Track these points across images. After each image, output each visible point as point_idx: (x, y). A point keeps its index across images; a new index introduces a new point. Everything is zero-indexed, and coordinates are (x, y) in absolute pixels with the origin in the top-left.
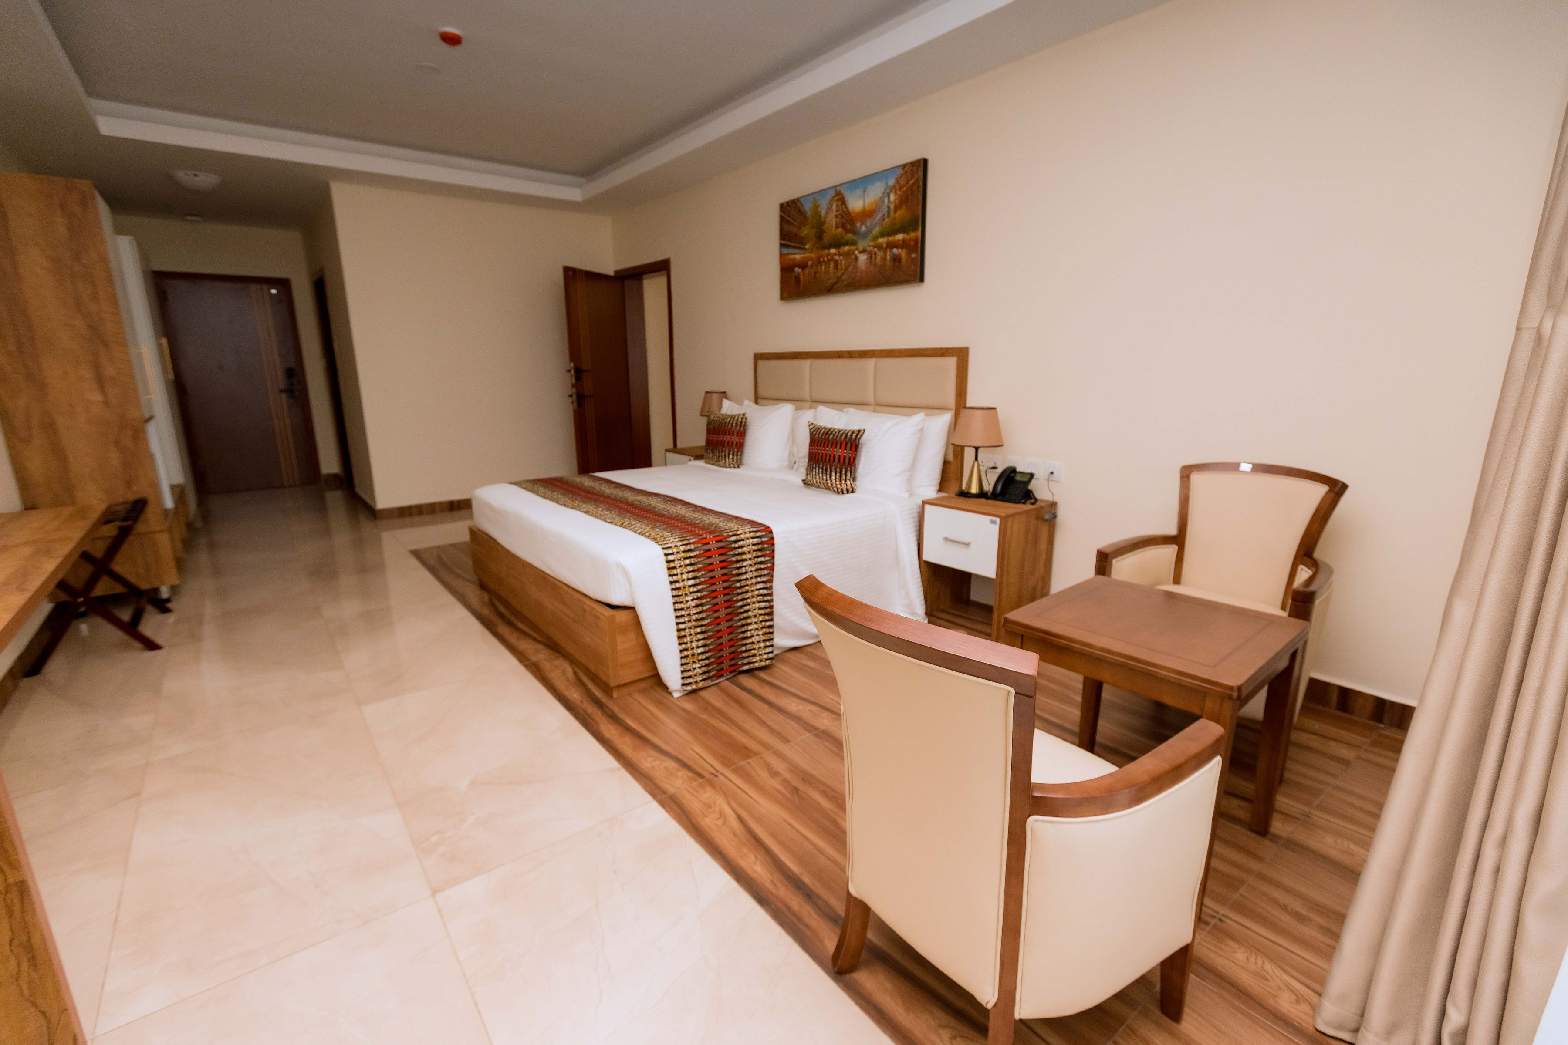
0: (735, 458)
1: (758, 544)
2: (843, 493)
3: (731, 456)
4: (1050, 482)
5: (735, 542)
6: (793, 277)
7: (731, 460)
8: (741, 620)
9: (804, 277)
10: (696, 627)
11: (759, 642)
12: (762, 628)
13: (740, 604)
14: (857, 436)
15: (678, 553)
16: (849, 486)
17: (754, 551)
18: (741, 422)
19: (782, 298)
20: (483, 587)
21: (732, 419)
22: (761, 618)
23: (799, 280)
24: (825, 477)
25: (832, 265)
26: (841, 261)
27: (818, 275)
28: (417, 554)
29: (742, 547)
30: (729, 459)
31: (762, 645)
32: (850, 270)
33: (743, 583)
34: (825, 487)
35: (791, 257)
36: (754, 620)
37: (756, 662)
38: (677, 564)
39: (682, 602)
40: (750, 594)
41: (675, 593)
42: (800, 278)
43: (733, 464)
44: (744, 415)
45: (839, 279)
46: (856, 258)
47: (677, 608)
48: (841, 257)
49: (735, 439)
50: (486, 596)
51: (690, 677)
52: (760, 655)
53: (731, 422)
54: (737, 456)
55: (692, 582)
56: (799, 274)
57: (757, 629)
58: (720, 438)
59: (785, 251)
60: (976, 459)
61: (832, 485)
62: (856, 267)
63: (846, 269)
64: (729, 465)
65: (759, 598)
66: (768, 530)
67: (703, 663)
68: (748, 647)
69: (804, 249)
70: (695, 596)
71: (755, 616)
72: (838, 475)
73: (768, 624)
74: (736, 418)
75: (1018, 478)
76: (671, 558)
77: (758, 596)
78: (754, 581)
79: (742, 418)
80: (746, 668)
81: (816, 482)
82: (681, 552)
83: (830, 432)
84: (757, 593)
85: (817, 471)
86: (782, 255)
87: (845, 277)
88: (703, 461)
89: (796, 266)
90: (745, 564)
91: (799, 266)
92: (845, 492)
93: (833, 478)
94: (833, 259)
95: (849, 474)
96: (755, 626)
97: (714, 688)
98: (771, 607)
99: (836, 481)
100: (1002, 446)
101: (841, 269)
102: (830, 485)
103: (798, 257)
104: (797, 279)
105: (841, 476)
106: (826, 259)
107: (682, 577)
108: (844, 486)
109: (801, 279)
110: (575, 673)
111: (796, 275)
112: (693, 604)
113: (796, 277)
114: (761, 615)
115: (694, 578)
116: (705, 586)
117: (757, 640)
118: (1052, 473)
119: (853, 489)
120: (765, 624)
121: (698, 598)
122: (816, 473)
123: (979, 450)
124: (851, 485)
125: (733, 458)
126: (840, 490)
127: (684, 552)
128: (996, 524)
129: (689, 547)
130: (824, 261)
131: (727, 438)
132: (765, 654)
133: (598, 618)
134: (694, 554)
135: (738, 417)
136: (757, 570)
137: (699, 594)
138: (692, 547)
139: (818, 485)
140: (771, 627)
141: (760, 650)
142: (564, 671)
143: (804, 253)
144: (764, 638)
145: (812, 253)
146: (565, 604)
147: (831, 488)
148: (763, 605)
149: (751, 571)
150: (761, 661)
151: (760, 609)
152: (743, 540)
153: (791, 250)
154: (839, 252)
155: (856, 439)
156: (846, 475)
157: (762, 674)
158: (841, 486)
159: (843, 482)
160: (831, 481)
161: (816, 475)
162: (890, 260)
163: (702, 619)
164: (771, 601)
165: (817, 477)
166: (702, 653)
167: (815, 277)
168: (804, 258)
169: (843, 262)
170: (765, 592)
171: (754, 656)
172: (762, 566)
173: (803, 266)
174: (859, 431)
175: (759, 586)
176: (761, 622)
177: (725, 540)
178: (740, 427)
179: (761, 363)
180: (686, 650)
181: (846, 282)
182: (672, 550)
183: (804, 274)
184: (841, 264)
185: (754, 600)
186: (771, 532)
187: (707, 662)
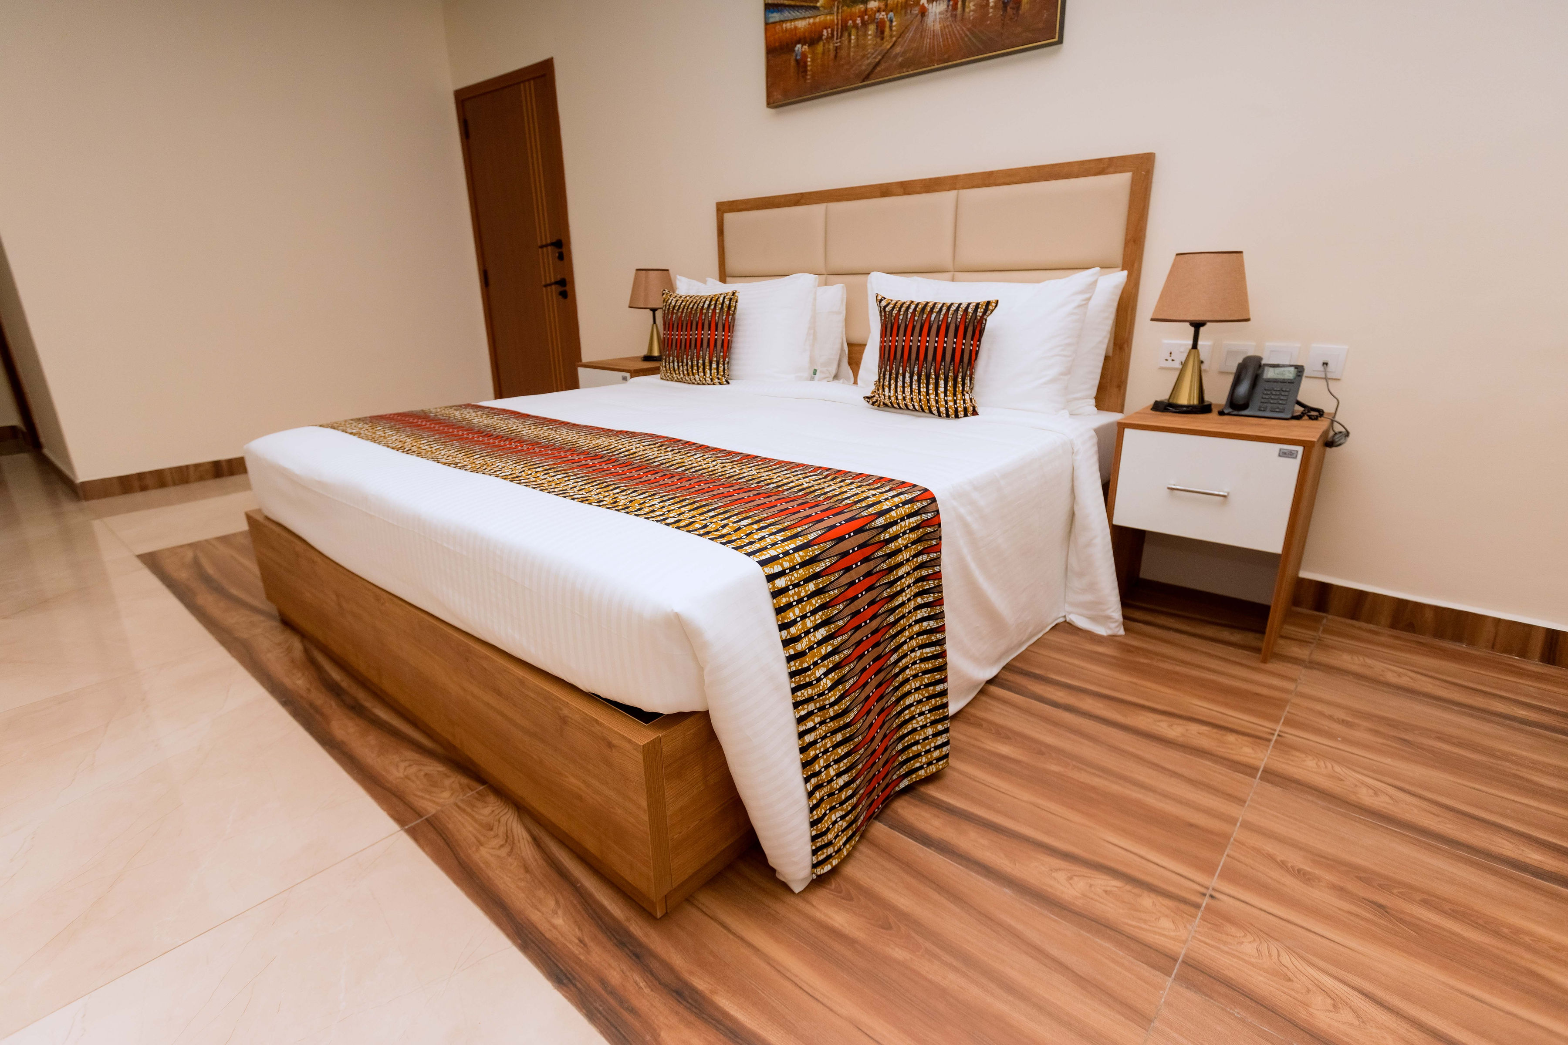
0: (721, 369)
1: (917, 527)
2: (957, 416)
3: (714, 366)
4: (1330, 382)
5: (886, 527)
6: (793, 63)
7: (714, 371)
8: (896, 689)
9: (813, 60)
10: (834, 732)
11: (924, 727)
12: (929, 698)
13: (895, 657)
14: (985, 313)
15: (793, 569)
16: (968, 404)
17: (913, 543)
18: (729, 307)
19: (773, 102)
20: (287, 623)
21: (713, 302)
22: (926, 679)
23: (806, 66)
24: (923, 390)
25: (872, 29)
26: (891, 21)
27: (843, 53)
28: (152, 561)
29: (895, 538)
30: (711, 370)
31: (930, 731)
32: (909, 35)
33: (898, 614)
34: (921, 406)
35: (788, 25)
36: (914, 684)
37: (921, 768)
38: (792, 596)
39: (809, 684)
40: (907, 633)
41: (795, 665)
42: (806, 63)
43: (718, 379)
44: (734, 294)
45: (885, 55)
46: (923, 12)
47: (799, 699)
48: (891, 14)
49: (720, 335)
50: (297, 645)
51: (830, 844)
52: (928, 752)
53: (712, 307)
54: (724, 364)
55: (822, 633)
56: (804, 55)
57: (920, 702)
58: (694, 334)
59: (776, 17)
60: (1195, 346)
61: (937, 402)
62: (922, 29)
63: (901, 35)
64: (712, 380)
65: (922, 639)
66: (926, 495)
67: (847, 806)
68: (907, 741)
69: (816, 8)
70: (830, 663)
71: (915, 676)
72: (950, 384)
73: (939, 688)
74: (721, 299)
75: (1270, 374)
76: (781, 583)
77: (919, 634)
78: (912, 604)
79: (731, 299)
80: (905, 783)
81: (904, 399)
82: (798, 567)
83: (928, 309)
84: (916, 628)
85: (907, 380)
86: (768, 25)
87: (898, 49)
88: (658, 376)
89: (798, 42)
90: (901, 572)
91: (802, 41)
92: (961, 414)
93: (941, 389)
94: (873, 20)
95: (967, 381)
96: (917, 696)
97: (864, 848)
98: (943, 654)
99: (946, 395)
100: (1248, 320)
101: (891, 36)
102: (933, 402)
103: (801, 24)
104: (801, 64)
105: (955, 386)
106: (859, 21)
107: (804, 624)
108: (960, 402)
109: (809, 63)
110: (537, 842)
111: (798, 57)
112: (827, 682)
113: (797, 61)
114: (925, 672)
115: (825, 623)
116: (845, 637)
117: (921, 724)
118: (1325, 364)
119: (974, 408)
120: (934, 690)
121: (837, 667)
122: (904, 382)
123: (1202, 329)
124: (971, 399)
125: (717, 369)
126: (951, 411)
127: (803, 564)
128: (1296, 458)
129: (810, 553)
130: (855, 26)
131: (706, 335)
132: (936, 748)
133: (610, 745)
134: (822, 566)
135: (724, 298)
136: (917, 581)
137: (836, 658)
138: (815, 550)
139: (906, 405)
140: (944, 693)
141: (926, 741)
142: (508, 838)
143: (815, 17)
144: (933, 718)
145: (831, 14)
146: (498, 692)
147: (934, 410)
148: (928, 651)
149: (909, 586)
150: (930, 764)
151: (923, 660)
152: (895, 523)
153: (787, 14)
154: (886, 5)
155: (982, 317)
156: (963, 385)
157: (932, 791)
158: (955, 403)
159: (959, 396)
160: (937, 394)
161: (904, 387)
162: (994, 7)
163: (846, 712)
164: (941, 642)
165: (907, 390)
166: (847, 785)
167: (836, 56)
168: (814, 24)
169: (894, 24)
170: (933, 624)
171: (918, 755)
172: (924, 573)
173: (812, 39)
174: (988, 303)
175: (920, 614)
176: (927, 686)
177: (867, 527)
178: (728, 314)
179: (730, 218)
180: (818, 787)
181: (900, 59)
182: (782, 565)
183: (814, 53)
184: (891, 27)
185: (914, 643)
186: (934, 500)
187: (854, 800)
